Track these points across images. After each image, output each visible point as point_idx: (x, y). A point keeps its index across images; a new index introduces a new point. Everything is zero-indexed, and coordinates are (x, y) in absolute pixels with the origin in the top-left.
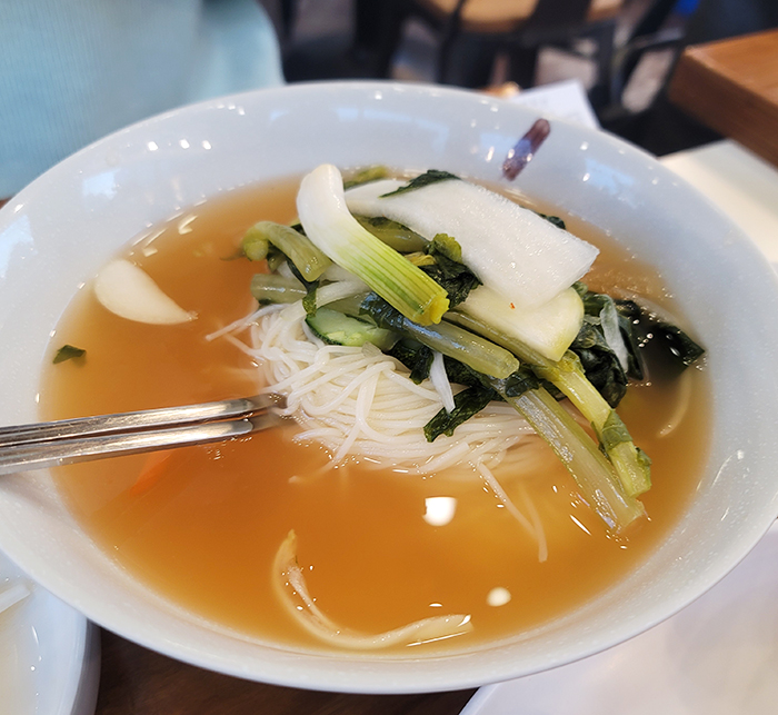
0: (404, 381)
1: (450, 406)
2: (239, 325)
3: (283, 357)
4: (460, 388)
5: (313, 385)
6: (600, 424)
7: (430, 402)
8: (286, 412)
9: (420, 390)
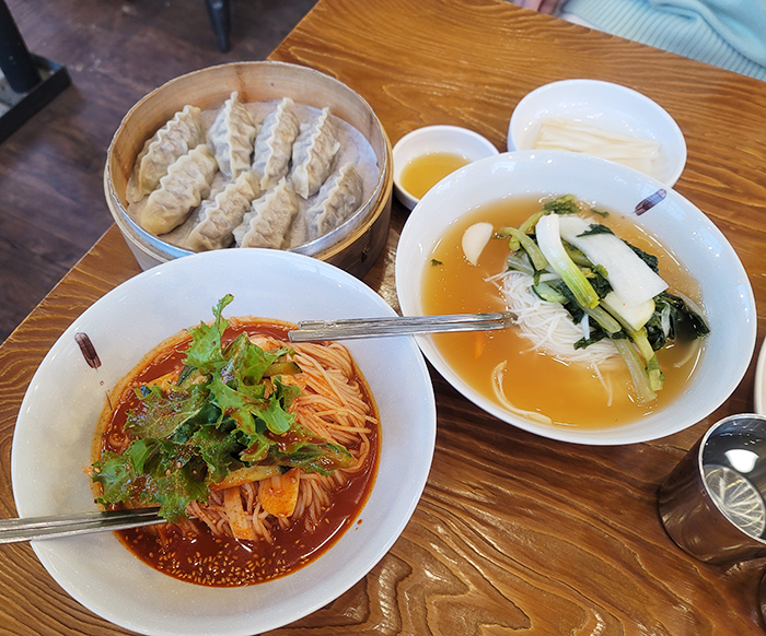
0: (570, 322)
1: (587, 338)
2: (498, 276)
3: (519, 298)
4: (593, 329)
5: (530, 315)
6: (648, 359)
7: (579, 333)
8: (517, 322)
9: (576, 327)
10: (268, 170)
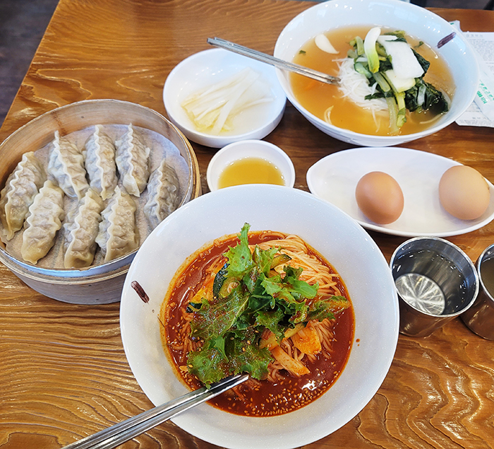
0: (367, 85)
1: (373, 94)
2: (341, 60)
3: (345, 70)
4: (377, 91)
5: (348, 79)
7: (369, 92)
8: (339, 83)
9: (369, 88)
10: (103, 184)
